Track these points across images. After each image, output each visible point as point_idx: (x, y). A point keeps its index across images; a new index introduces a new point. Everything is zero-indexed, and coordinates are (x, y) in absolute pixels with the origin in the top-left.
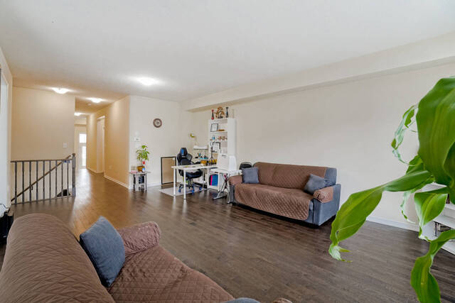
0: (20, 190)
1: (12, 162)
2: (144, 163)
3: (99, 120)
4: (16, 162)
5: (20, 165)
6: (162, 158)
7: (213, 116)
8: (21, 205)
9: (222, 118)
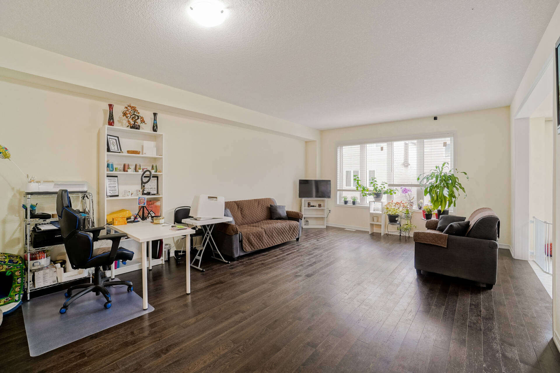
9: (139, 129)
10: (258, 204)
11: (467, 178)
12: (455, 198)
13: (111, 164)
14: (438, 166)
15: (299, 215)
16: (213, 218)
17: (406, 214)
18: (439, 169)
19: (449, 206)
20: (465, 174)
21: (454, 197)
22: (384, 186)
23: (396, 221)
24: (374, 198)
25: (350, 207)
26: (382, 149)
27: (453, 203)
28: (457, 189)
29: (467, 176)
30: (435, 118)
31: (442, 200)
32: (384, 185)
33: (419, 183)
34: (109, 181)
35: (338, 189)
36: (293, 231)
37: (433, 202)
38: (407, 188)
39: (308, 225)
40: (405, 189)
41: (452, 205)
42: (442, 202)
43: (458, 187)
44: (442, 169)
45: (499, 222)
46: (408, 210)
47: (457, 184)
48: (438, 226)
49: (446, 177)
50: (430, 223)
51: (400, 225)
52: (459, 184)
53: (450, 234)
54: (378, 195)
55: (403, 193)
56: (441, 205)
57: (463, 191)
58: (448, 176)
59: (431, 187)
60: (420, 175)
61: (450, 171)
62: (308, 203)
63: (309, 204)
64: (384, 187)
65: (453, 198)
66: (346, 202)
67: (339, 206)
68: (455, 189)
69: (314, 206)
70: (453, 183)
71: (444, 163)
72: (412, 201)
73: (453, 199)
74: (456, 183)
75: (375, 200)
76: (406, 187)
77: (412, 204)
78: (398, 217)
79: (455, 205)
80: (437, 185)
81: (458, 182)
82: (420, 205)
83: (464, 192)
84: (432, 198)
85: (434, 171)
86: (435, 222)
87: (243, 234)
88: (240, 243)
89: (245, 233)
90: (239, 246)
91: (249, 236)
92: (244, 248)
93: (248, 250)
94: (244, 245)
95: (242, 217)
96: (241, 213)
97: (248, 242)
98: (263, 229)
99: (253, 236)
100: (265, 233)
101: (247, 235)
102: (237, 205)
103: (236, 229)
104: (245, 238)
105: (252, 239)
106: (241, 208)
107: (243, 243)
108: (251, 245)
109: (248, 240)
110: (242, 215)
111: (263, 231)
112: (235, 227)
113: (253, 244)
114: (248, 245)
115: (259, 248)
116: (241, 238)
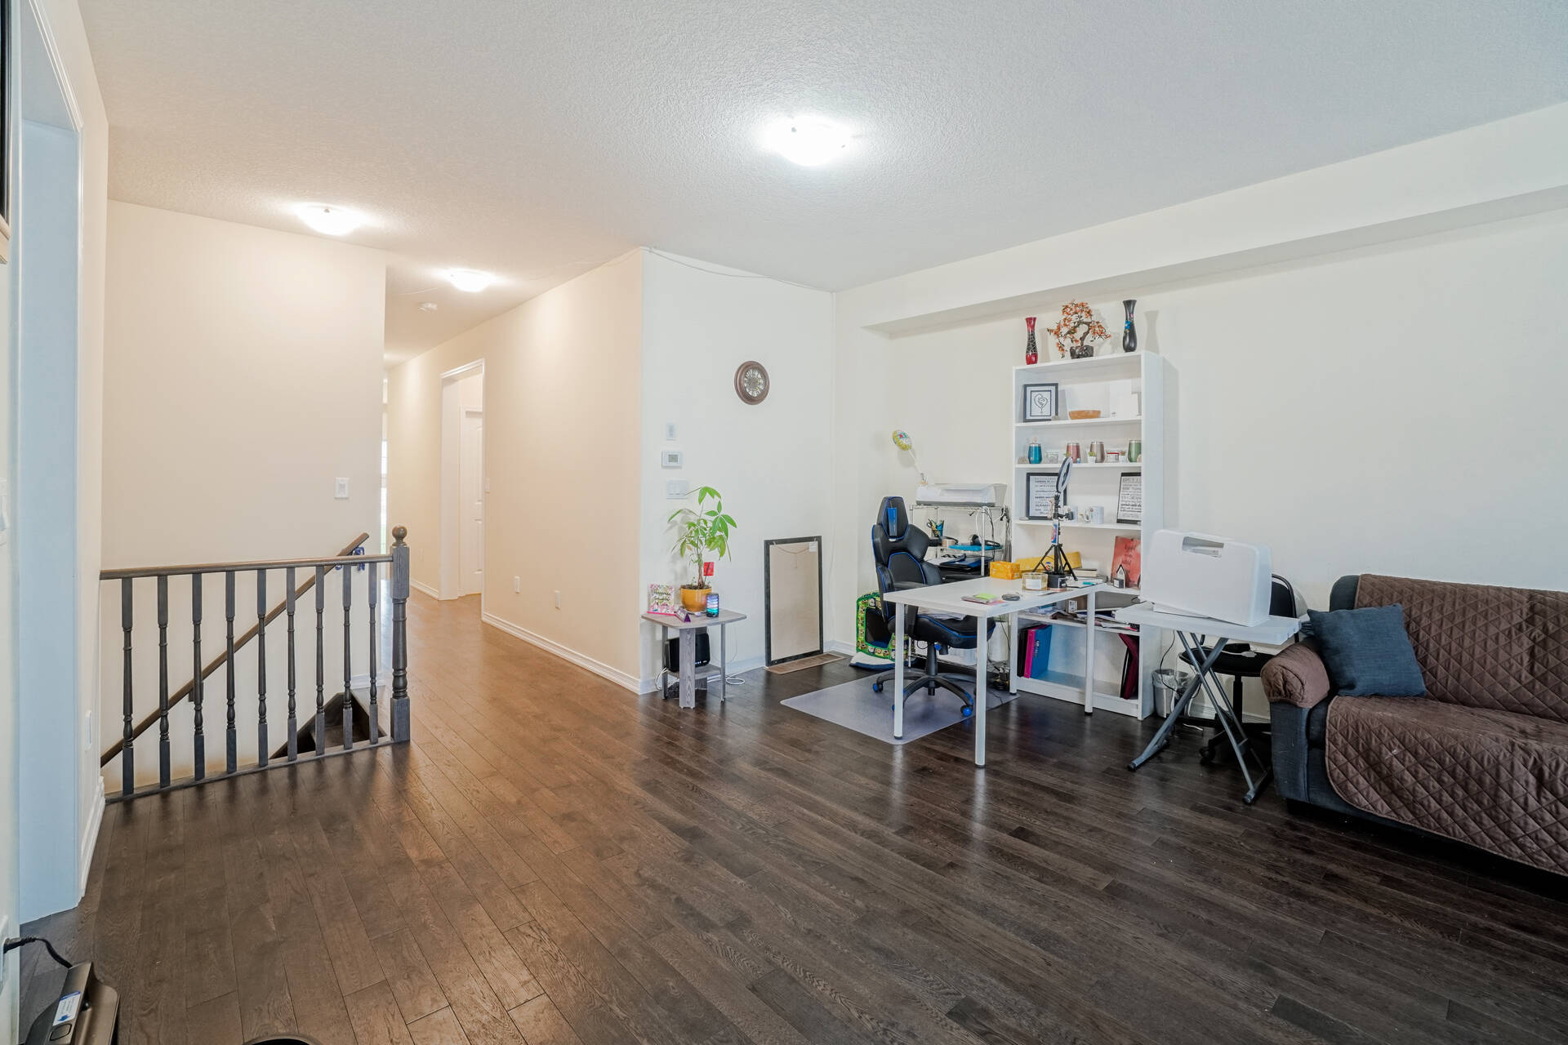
0: (146, 703)
1: (106, 576)
2: (708, 569)
3: (451, 380)
4: (126, 578)
5: (145, 591)
6: (768, 544)
7: (1032, 345)
8: (155, 800)
9: (1092, 356)
13: (1036, 447)
34: (1037, 484)
87: (1331, 718)
88: (1316, 752)
89: (1351, 721)
90: (1306, 758)
91: (1371, 739)
92: (1334, 781)
93: (1365, 802)
94: (1338, 770)
95: (1525, 673)
96: (1532, 654)
97: (1363, 766)
98: (1521, 752)
99: (1405, 755)
100: (1539, 777)
101: (1357, 731)
102: (1532, 608)
103: (1281, 683)
104: (1345, 742)
105: (1395, 762)
106: (1545, 630)
107: (1329, 758)
108: (1387, 789)
109: (1367, 760)
110: (1537, 665)
111: (1518, 763)
112: (1276, 673)
113: (1408, 791)
114: (1361, 779)
115: (1460, 835)
116: (1315, 729)
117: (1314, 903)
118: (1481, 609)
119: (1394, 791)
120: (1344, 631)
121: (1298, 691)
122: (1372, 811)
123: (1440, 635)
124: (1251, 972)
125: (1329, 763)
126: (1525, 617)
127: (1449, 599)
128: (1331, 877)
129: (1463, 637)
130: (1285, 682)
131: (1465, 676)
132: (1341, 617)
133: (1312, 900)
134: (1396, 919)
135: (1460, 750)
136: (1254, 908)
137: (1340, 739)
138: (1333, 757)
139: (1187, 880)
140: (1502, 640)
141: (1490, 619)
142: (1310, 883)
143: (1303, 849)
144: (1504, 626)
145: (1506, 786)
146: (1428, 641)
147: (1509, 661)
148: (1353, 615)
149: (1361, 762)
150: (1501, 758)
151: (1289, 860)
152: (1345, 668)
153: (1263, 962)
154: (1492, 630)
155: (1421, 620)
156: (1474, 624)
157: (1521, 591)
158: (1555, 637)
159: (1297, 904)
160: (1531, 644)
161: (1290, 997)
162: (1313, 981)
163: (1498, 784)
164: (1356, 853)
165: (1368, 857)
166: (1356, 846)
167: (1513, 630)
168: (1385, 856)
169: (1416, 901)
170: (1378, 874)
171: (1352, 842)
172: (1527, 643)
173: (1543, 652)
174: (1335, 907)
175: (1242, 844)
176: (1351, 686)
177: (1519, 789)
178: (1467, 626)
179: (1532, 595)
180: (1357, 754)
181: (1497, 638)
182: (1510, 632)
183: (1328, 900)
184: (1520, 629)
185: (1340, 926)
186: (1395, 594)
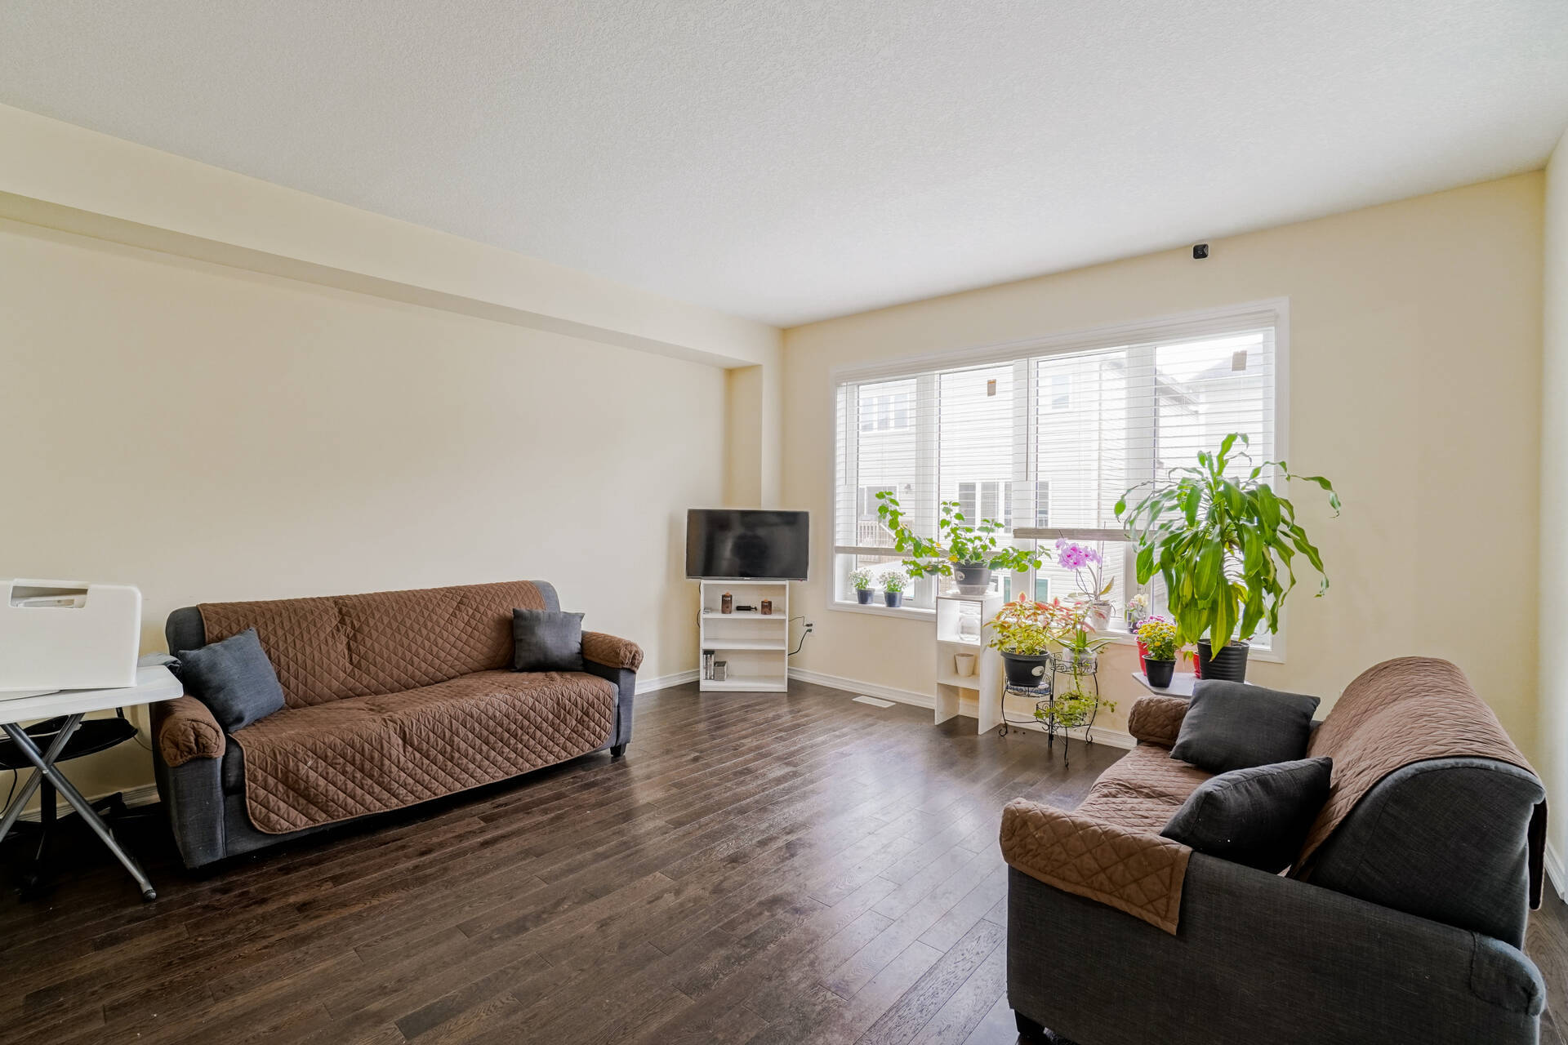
10: (458, 608)
11: (1333, 505)
12: (1277, 596)
14: (1205, 451)
15: (618, 654)
16: (62, 691)
17: (1073, 650)
18: (1211, 466)
19: (1248, 628)
20: (1325, 484)
21: (1273, 588)
22: (991, 534)
23: (1032, 681)
24: (959, 582)
25: (876, 615)
26: (992, 387)
27: (1267, 613)
28: (1286, 554)
29: (1332, 495)
30: (1200, 252)
31: (1215, 603)
32: (992, 530)
33: (1119, 526)
35: (839, 543)
36: (580, 721)
37: (1179, 611)
38: (1081, 544)
39: (722, 679)
40: (1074, 549)
41: (1263, 623)
42: (1213, 609)
43: (1288, 543)
44: (1222, 464)
45: (1541, 812)
46: (1082, 637)
47: (1287, 530)
48: (1180, 734)
49: (1236, 499)
50: (1149, 714)
51: (1052, 697)
52: (1293, 528)
53: (1200, 846)
54: (971, 573)
55: (1064, 566)
56: (1212, 621)
57: (1314, 563)
58: (1241, 494)
59: (1165, 543)
60: (1129, 491)
61: (1256, 472)
62: (723, 596)
63: (726, 602)
64: (993, 541)
65: (1269, 593)
66: (864, 596)
67: (842, 611)
68: (1273, 553)
69: (748, 609)
70: (1266, 526)
71: (1231, 438)
72: (1103, 598)
73: (1268, 600)
74: (1282, 527)
75: (964, 592)
76: (1076, 541)
77: (1103, 610)
78: (1042, 663)
79: (1274, 625)
80: (1196, 534)
81: (1288, 518)
82: (1135, 614)
83: (1318, 565)
84: (1173, 590)
85: (1187, 475)
86: (1173, 713)
87: (248, 756)
88: (233, 799)
89: (268, 750)
90: (223, 811)
91: (289, 761)
92: (255, 819)
93: (285, 824)
94: (259, 806)
95: (348, 665)
96: (349, 648)
97: (281, 790)
98: (391, 723)
99: (317, 763)
100: (404, 739)
101: (276, 760)
102: (340, 611)
103: (192, 739)
104: (265, 774)
105: (312, 773)
106: (353, 627)
107: (250, 798)
108: (305, 802)
109: (285, 783)
110: (354, 656)
111: (392, 733)
112: (186, 730)
113: (322, 794)
114: (282, 804)
115: (361, 811)
116: (232, 777)
117: (320, 937)
118: (310, 619)
119: (311, 801)
120: (223, 665)
121: (214, 741)
122: (293, 829)
123: (287, 648)
124: (357, 1029)
125: (250, 803)
126: (338, 619)
127: (285, 614)
128: (302, 907)
129: (303, 646)
130: (198, 735)
131: (310, 678)
132: (215, 652)
133: (315, 935)
134: (375, 902)
135: (357, 740)
136: (289, 981)
137: (260, 774)
138: (253, 795)
139: (200, 1016)
140: (330, 640)
141: (319, 626)
142: (297, 925)
143: (255, 903)
144: (328, 630)
145: (387, 755)
146: (279, 656)
147: (337, 657)
148: (226, 647)
149: (280, 787)
150: (382, 734)
151: (258, 920)
152: (230, 702)
153: (355, 1013)
154: (322, 636)
155: (269, 639)
156: (309, 633)
157: (327, 599)
158: (360, 630)
159: (312, 947)
160: (347, 640)
161: (402, 1016)
162: (396, 991)
163: (383, 755)
164: (293, 876)
165: (303, 873)
166: (286, 871)
167: (335, 631)
168: (311, 864)
169: (369, 880)
170: (326, 880)
171: (280, 869)
172: (345, 640)
173: (355, 644)
174: (335, 927)
175: (200, 939)
176: (240, 719)
177: (394, 753)
178: (305, 637)
179: (337, 601)
180: (275, 781)
181: (326, 641)
182: (333, 634)
183: (325, 926)
184: (338, 630)
185: (356, 937)
186: (241, 618)
